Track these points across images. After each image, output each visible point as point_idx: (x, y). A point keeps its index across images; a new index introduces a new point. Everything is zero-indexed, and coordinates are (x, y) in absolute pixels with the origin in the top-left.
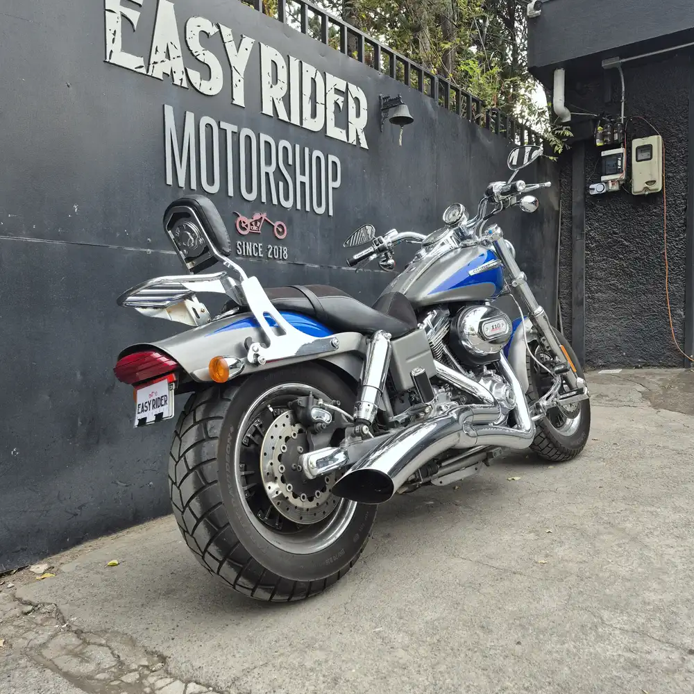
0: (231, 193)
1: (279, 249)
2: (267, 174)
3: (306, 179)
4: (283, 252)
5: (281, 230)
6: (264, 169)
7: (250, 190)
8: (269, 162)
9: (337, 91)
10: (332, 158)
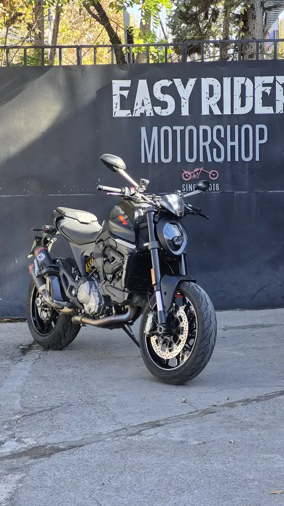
0: (179, 160)
1: (213, 186)
2: (204, 147)
3: (236, 143)
4: (215, 187)
5: (214, 175)
6: (202, 144)
7: (191, 156)
8: (205, 139)
9: (264, 85)
10: (258, 127)
